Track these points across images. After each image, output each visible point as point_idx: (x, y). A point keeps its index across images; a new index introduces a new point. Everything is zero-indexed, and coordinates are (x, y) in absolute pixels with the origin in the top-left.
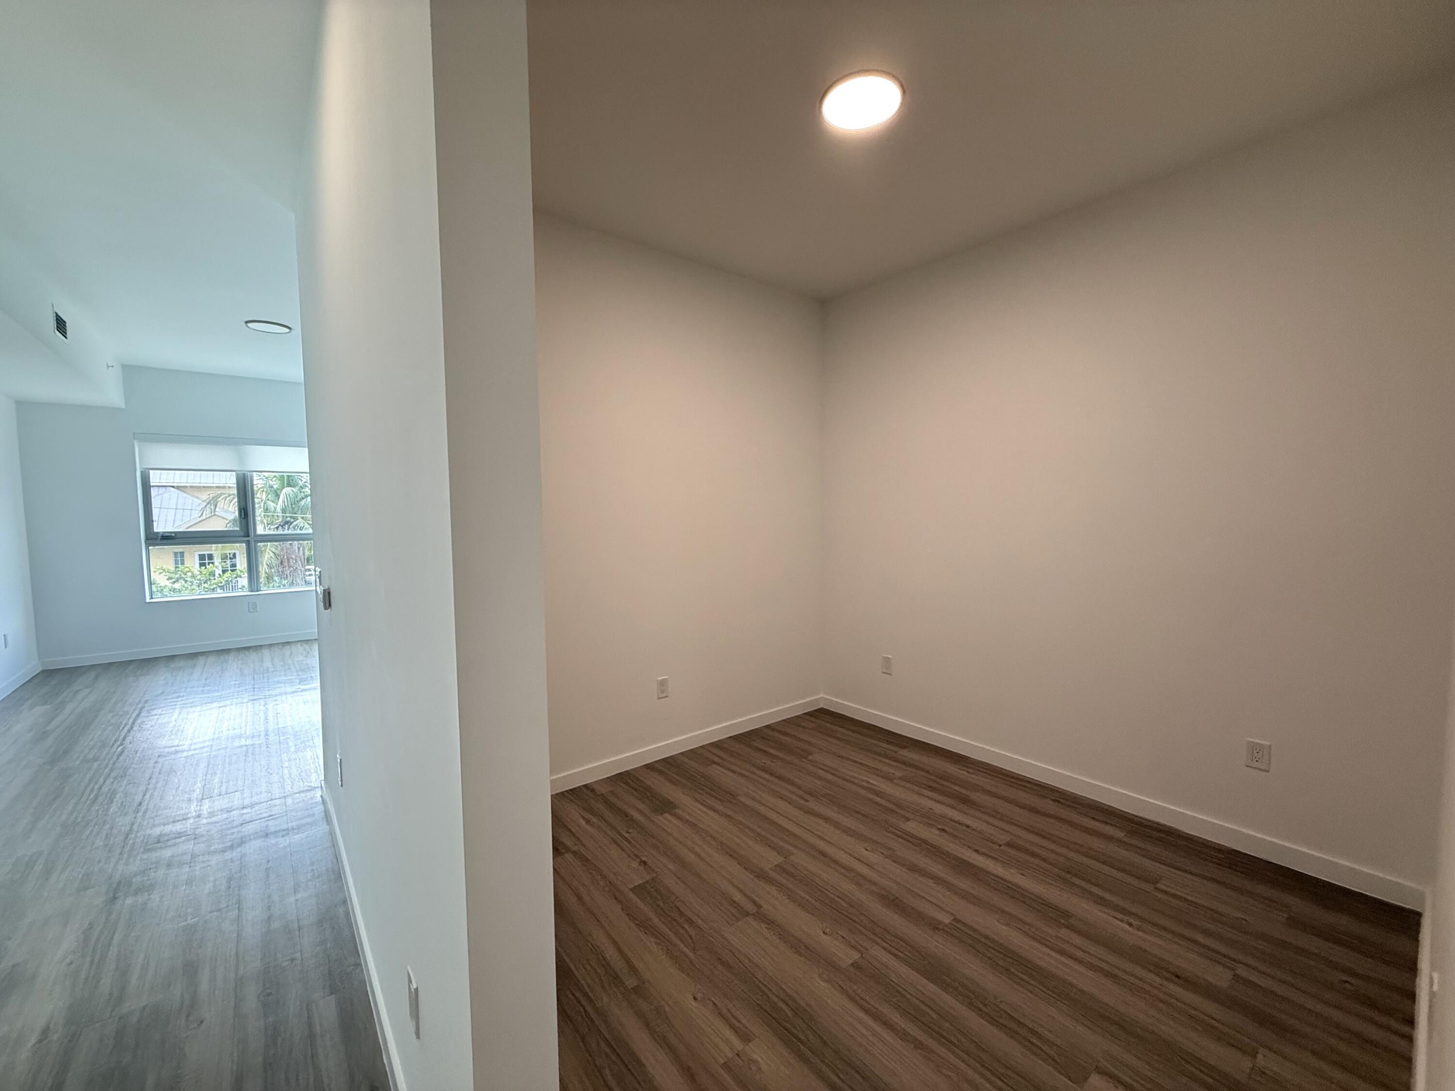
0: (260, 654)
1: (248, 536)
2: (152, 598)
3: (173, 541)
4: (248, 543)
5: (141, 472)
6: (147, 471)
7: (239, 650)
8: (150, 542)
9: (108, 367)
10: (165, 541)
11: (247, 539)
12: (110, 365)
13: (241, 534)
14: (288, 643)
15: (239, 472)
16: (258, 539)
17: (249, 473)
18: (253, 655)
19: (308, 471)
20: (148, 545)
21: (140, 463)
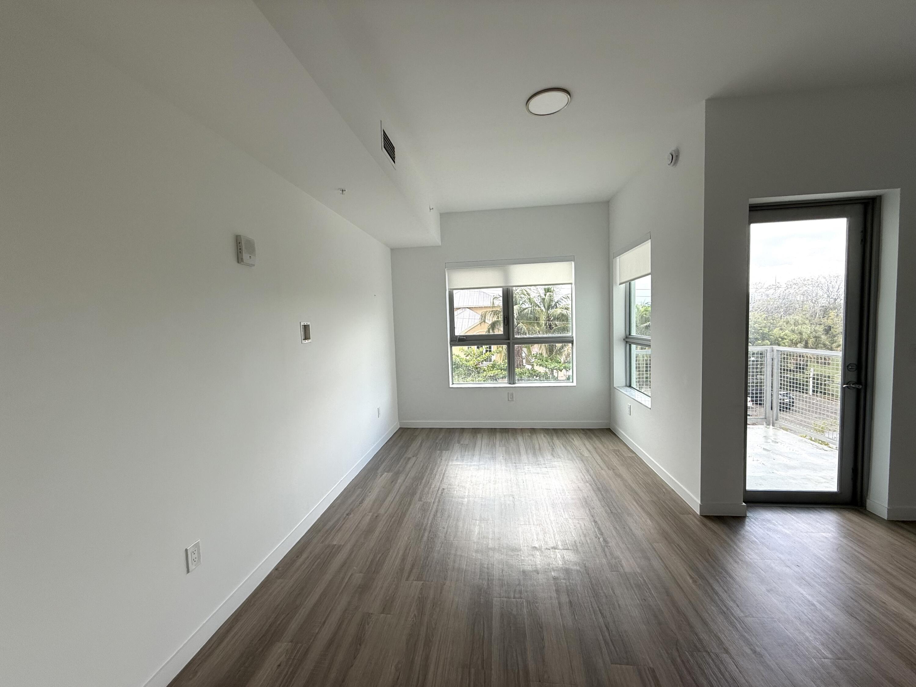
1: (509, 339)
4: (509, 345)
5: (449, 291)
6: (452, 290)
8: (452, 343)
9: (431, 209)
10: (461, 343)
11: (508, 341)
12: (431, 208)
13: (505, 338)
15: (504, 288)
16: (515, 341)
17: (510, 288)
20: (452, 345)
21: (448, 286)
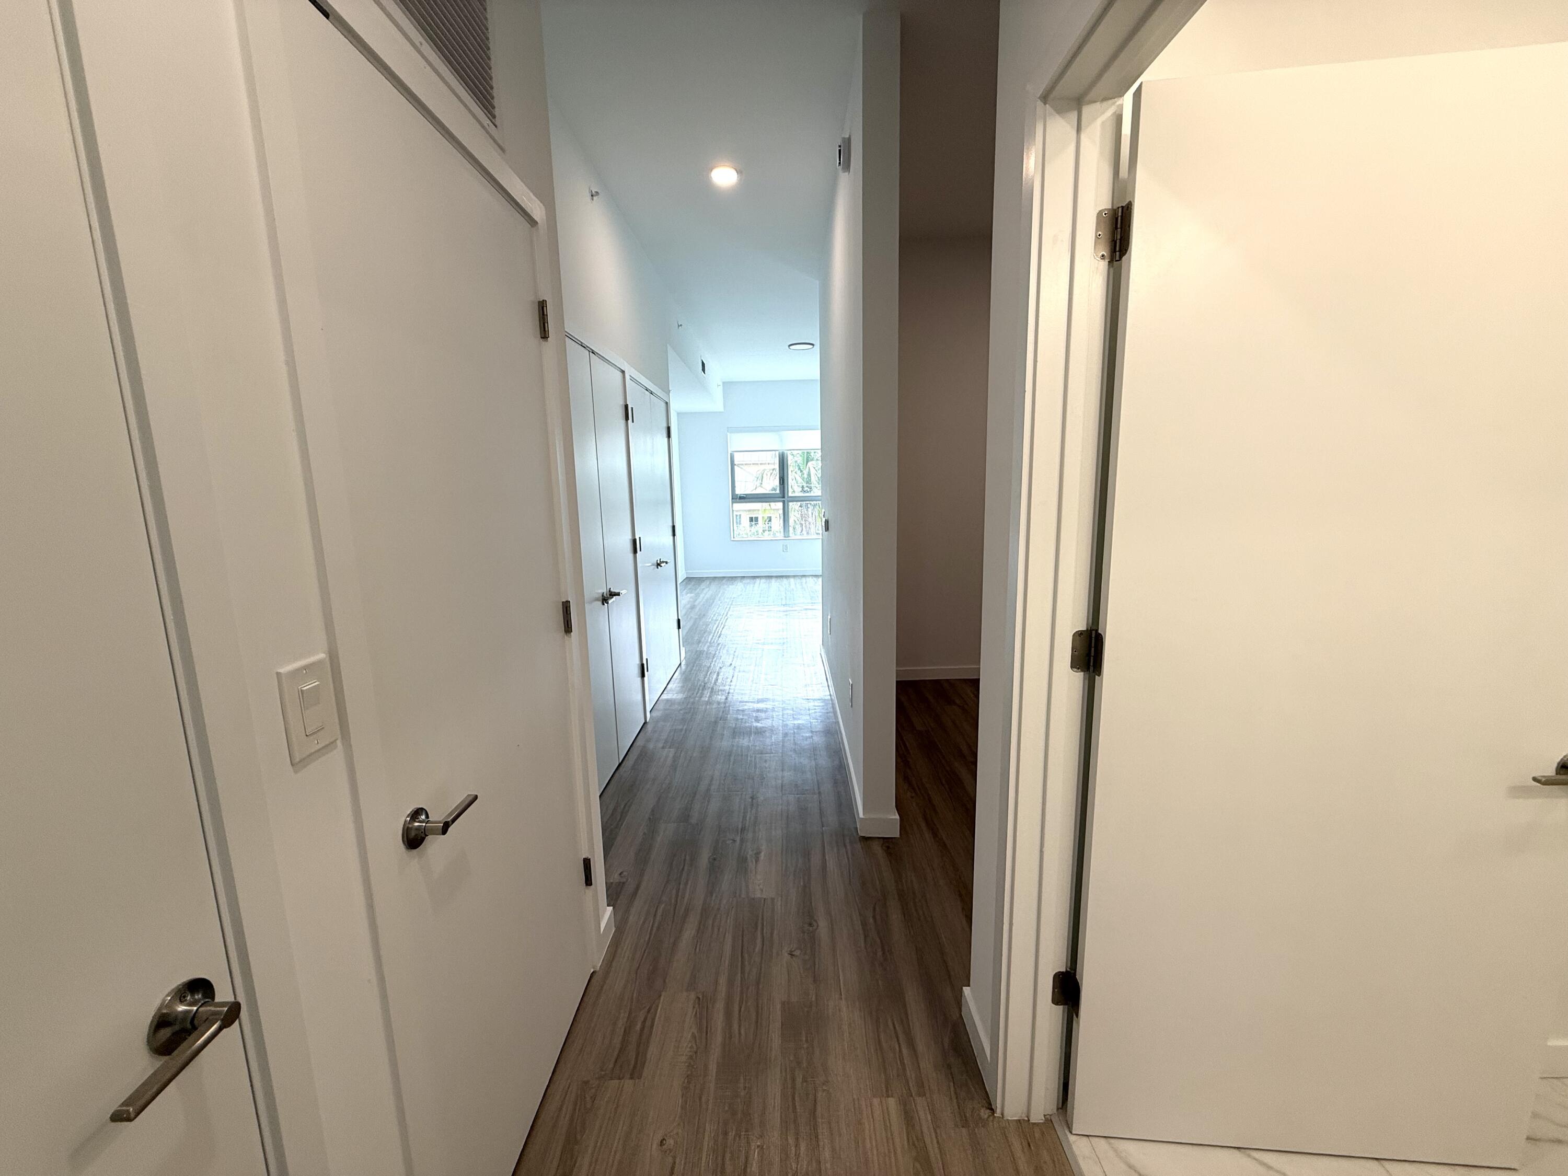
0: (789, 580)
1: (784, 497)
2: (734, 538)
3: (746, 500)
4: (784, 502)
5: (731, 454)
6: (734, 453)
7: (777, 577)
8: (733, 500)
10: (742, 500)
11: (783, 499)
12: (719, 384)
13: (781, 495)
14: (804, 576)
15: (780, 451)
16: (790, 499)
17: (786, 452)
18: (785, 580)
19: (820, 448)
20: (733, 502)
21: (730, 448)
